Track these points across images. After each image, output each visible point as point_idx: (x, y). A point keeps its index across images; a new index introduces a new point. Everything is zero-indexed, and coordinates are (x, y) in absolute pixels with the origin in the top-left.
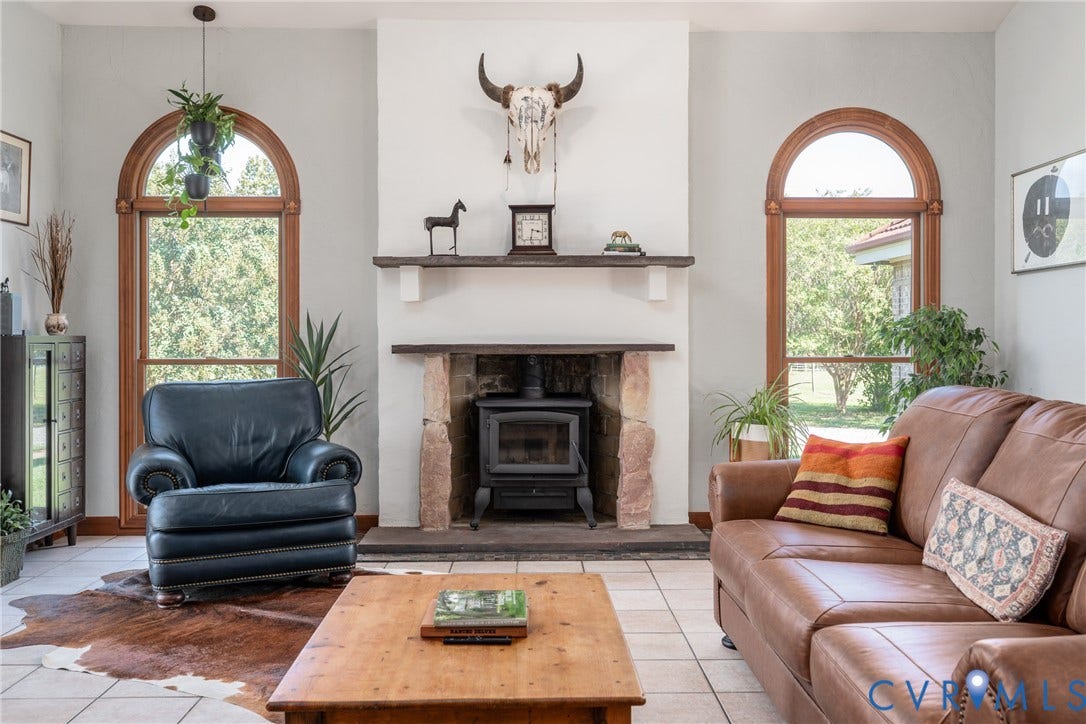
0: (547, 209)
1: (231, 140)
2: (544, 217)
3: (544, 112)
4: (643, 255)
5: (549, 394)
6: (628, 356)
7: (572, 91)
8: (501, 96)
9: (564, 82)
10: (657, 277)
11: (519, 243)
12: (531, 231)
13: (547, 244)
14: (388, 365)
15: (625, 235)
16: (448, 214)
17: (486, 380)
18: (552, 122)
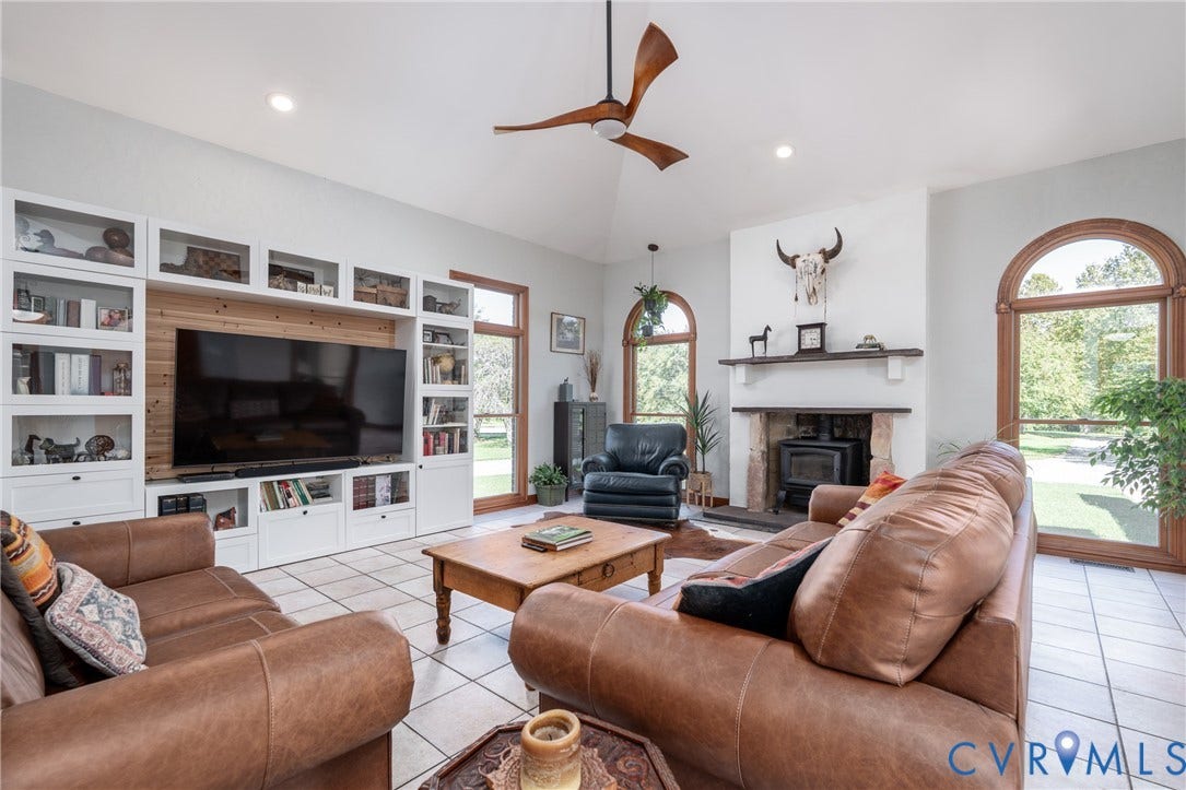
0: (821, 326)
1: (666, 305)
2: (818, 330)
3: (816, 267)
4: (882, 350)
5: (834, 439)
6: (875, 417)
7: (835, 252)
8: (790, 261)
9: (830, 247)
10: (895, 364)
11: (803, 347)
12: (811, 339)
13: (819, 346)
14: (735, 419)
15: (872, 338)
16: (762, 334)
17: (803, 429)
18: (823, 271)
